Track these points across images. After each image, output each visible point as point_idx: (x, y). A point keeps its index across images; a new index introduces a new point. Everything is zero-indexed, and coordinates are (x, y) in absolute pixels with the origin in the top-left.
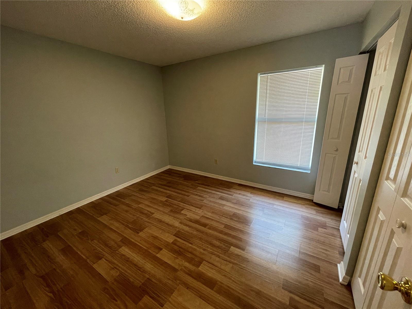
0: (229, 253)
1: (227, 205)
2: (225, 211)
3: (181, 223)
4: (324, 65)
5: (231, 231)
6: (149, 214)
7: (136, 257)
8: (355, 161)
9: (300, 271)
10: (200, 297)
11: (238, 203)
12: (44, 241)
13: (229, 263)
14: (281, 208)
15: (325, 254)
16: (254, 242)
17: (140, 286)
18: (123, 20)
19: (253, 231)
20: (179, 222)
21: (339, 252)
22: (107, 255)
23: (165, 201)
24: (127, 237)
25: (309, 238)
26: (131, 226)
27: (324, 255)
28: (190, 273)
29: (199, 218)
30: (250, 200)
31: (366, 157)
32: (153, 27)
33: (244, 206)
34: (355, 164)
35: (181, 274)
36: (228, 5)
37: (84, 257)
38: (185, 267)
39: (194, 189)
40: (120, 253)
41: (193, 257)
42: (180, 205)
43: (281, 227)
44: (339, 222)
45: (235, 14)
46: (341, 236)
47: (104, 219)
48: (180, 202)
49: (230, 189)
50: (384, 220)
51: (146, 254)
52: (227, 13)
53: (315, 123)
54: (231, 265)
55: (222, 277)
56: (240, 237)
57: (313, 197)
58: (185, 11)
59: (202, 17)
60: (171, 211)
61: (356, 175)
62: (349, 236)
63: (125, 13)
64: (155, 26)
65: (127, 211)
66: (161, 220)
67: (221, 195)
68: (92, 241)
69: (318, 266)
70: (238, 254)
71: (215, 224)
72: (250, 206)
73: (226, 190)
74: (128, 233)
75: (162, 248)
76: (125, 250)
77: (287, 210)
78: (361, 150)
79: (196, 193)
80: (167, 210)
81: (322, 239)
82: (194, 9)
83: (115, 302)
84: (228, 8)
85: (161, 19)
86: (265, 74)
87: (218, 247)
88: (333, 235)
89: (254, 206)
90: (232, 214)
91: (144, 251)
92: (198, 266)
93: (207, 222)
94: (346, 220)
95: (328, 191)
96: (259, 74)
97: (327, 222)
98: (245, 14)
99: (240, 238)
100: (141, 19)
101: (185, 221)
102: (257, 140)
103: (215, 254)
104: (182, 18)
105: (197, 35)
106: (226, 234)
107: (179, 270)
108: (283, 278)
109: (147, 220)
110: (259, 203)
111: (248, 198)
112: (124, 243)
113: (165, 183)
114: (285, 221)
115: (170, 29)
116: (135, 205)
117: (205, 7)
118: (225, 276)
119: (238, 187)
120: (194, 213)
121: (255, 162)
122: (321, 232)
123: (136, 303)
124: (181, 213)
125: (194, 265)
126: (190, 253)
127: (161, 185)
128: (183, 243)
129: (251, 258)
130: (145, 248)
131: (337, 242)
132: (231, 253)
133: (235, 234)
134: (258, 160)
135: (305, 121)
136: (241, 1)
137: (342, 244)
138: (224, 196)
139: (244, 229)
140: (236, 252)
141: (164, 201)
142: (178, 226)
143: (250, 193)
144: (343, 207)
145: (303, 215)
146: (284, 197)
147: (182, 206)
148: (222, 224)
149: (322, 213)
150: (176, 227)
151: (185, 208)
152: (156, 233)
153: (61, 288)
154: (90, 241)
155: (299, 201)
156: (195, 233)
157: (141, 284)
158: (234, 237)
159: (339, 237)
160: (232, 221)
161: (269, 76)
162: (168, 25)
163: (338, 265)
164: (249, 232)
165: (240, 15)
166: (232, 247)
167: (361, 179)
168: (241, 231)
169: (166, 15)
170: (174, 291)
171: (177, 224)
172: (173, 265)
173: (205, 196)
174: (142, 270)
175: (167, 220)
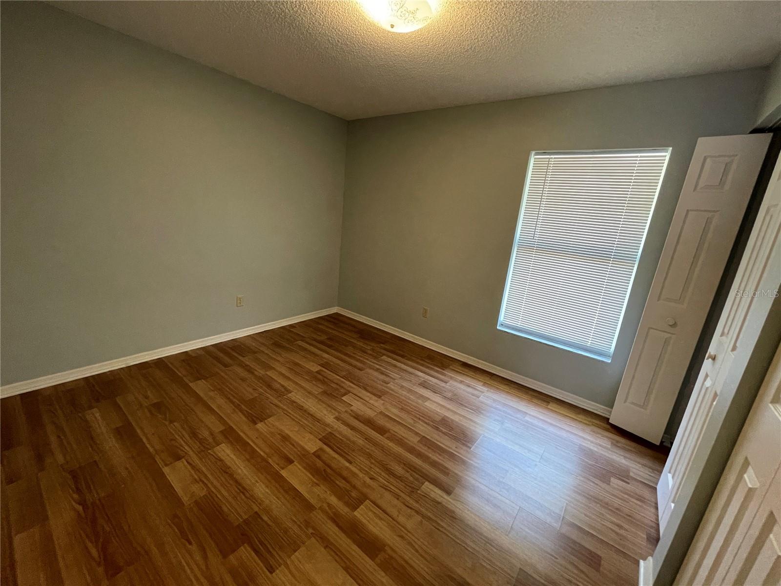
0: (420, 494)
1: (433, 399)
2: (427, 411)
3: (337, 419)
4: (671, 148)
5: (430, 451)
6: (283, 392)
7: (242, 469)
8: (710, 353)
9: (557, 558)
10: (346, 569)
11: (455, 399)
12: (91, 407)
13: (415, 514)
14: (540, 424)
15: (617, 533)
16: (473, 482)
17: (239, 524)
18: (283, 23)
19: (474, 459)
20: (334, 416)
21: (647, 535)
22: (191, 453)
23: (317, 372)
24: (234, 427)
25: (588, 494)
26: (246, 409)
27: (613, 535)
28: (336, 518)
29: (374, 415)
30: (480, 398)
31: (734, 348)
32: (338, 41)
33: (466, 407)
34: (710, 359)
35: (318, 517)
36: (486, 8)
37: (151, 450)
38: (329, 505)
39: (375, 358)
40: (217, 455)
41: (348, 487)
42: (343, 385)
43: (534, 461)
44: (658, 473)
45: (498, 27)
46: (656, 504)
47: (200, 387)
48: (343, 378)
49: (444, 370)
50: (756, 489)
51: (262, 466)
52: (482, 24)
53: (634, 264)
54: (419, 518)
55: (398, 539)
56: (446, 465)
57: (610, 412)
58: (399, 13)
59: (431, 30)
60: (325, 393)
61: (708, 383)
62: (675, 507)
63: (288, 10)
64: (341, 40)
65: (243, 380)
66: (303, 406)
67: (424, 378)
68: (171, 422)
69: (598, 556)
70: (437, 499)
71: (401, 432)
72: (478, 410)
73: (437, 372)
74: (238, 421)
75: (294, 460)
76: (225, 452)
77: (551, 429)
78: (726, 331)
79: (378, 367)
80: (317, 390)
81: (617, 502)
82: (417, 9)
83: (187, 544)
84: (484, 14)
85: (354, 27)
86: (545, 153)
87: (400, 478)
88: (641, 499)
89: (484, 410)
90: (438, 418)
91: (259, 460)
92: (355, 508)
93: (388, 425)
94: (672, 471)
95: (644, 406)
96: (533, 153)
97: (631, 469)
98: (518, 29)
99: (446, 468)
100: (316, 24)
101: (345, 417)
102: (511, 281)
103: (392, 490)
104: (392, 26)
105: (421, 64)
106: (419, 455)
107: (316, 509)
108: (519, 566)
109: (276, 401)
110: (498, 406)
111: (476, 392)
112: (226, 438)
113: (323, 338)
114: (544, 451)
115: (370, 49)
116: (261, 372)
117: (440, 10)
118: (402, 537)
119: (460, 368)
120: (365, 403)
121: (502, 325)
122: (614, 488)
123: (225, 556)
124: (342, 400)
125: (347, 504)
126: (345, 479)
127: (315, 340)
128: (335, 458)
129: (460, 512)
130: (262, 453)
131: (647, 514)
132: (423, 494)
133: (437, 459)
134: (508, 322)
135: (613, 258)
136: (512, 2)
137: (657, 520)
138: (430, 381)
139: (459, 453)
140: (433, 495)
141: (315, 371)
142: (331, 423)
143: (482, 384)
144: (672, 444)
145: (583, 445)
146: (549, 402)
147: (345, 387)
148: (417, 434)
149: (624, 449)
150: (328, 425)
151: (349, 392)
152: (289, 428)
153: (99, 500)
154: (167, 423)
155: (579, 416)
156: (361, 442)
157: (241, 520)
158: (434, 464)
159: (654, 504)
160: (436, 432)
161: (553, 160)
162: (367, 40)
163: (642, 562)
164: (467, 459)
165: (507, 31)
166: (427, 483)
167: (718, 393)
168: (452, 456)
169: (364, 20)
170: (299, 547)
171: (330, 419)
172: (306, 495)
173: (393, 375)
174: (248, 495)
175: (314, 408)
